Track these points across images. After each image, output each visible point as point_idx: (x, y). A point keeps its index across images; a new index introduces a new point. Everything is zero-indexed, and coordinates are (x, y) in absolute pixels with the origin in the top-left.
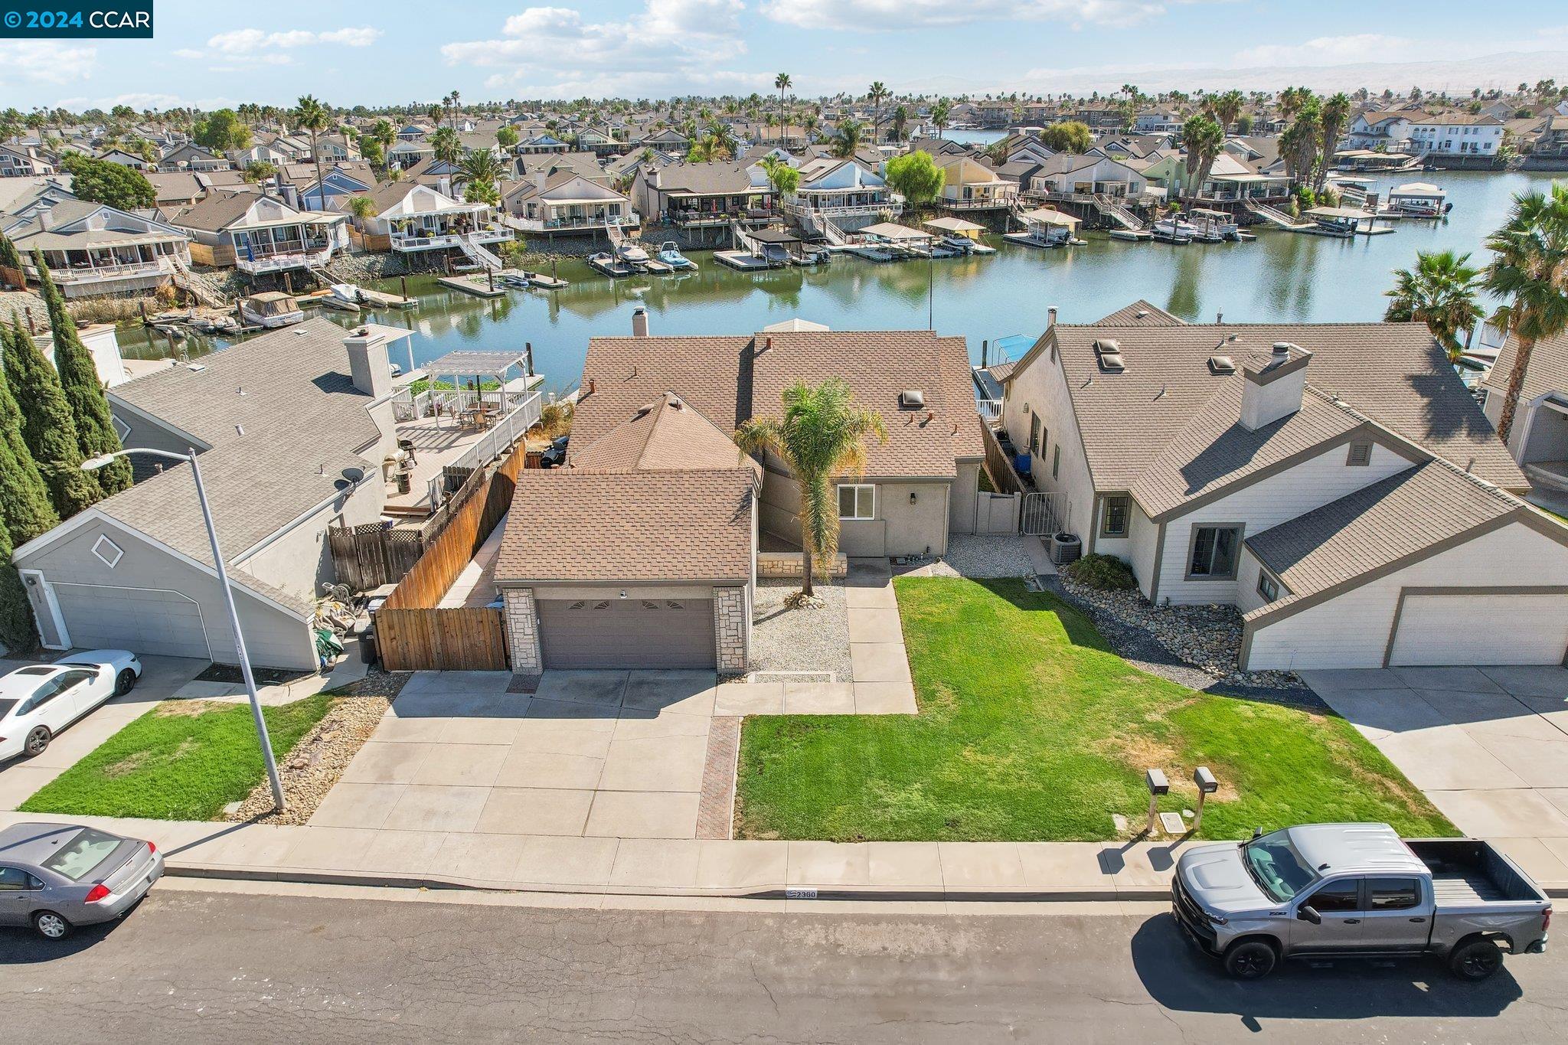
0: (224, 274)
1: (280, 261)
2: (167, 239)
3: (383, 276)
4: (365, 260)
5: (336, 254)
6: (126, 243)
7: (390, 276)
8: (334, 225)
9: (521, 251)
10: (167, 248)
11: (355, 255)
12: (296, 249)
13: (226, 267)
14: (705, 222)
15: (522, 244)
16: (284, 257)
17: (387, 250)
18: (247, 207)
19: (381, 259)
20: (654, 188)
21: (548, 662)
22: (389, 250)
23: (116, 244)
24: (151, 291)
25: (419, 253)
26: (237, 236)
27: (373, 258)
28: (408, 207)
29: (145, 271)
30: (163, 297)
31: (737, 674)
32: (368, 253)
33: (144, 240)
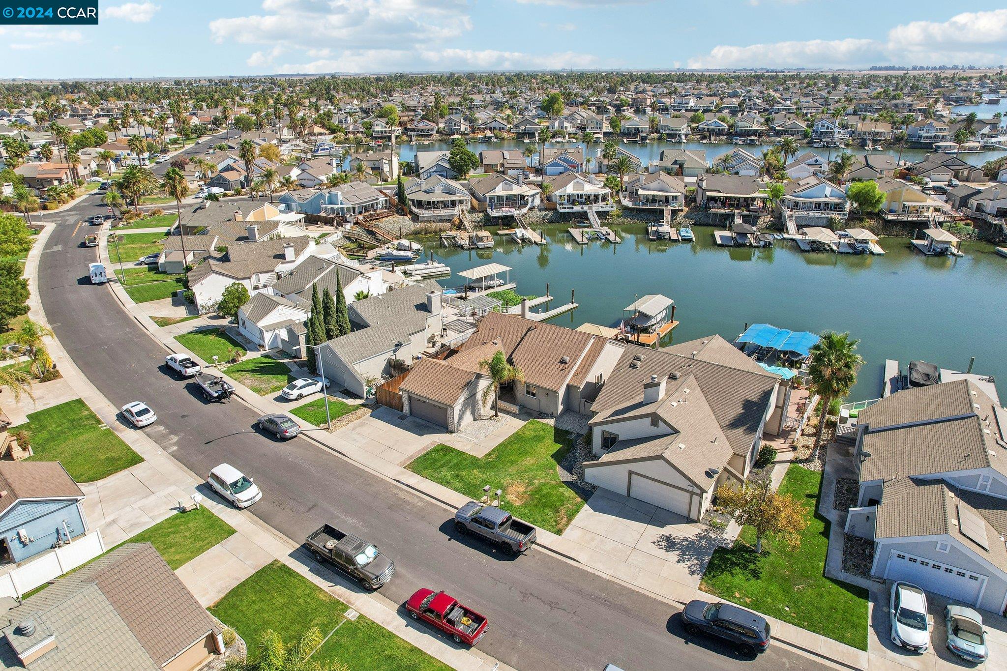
0: (481, 215)
1: (506, 211)
2: (462, 198)
3: (549, 222)
4: (543, 213)
5: (531, 209)
6: (446, 199)
7: (552, 222)
8: (533, 195)
9: (618, 216)
10: (461, 202)
11: (540, 210)
12: (513, 206)
13: (483, 211)
14: (722, 211)
15: (620, 212)
16: (507, 209)
17: (554, 209)
18: (497, 184)
19: (551, 213)
20: (701, 188)
21: (411, 413)
22: (556, 209)
23: (442, 199)
24: (450, 220)
25: (569, 213)
26: (490, 198)
27: (547, 212)
28: (570, 189)
29: (448, 212)
30: (454, 224)
31: (451, 432)
32: (545, 209)
33: (453, 198)
